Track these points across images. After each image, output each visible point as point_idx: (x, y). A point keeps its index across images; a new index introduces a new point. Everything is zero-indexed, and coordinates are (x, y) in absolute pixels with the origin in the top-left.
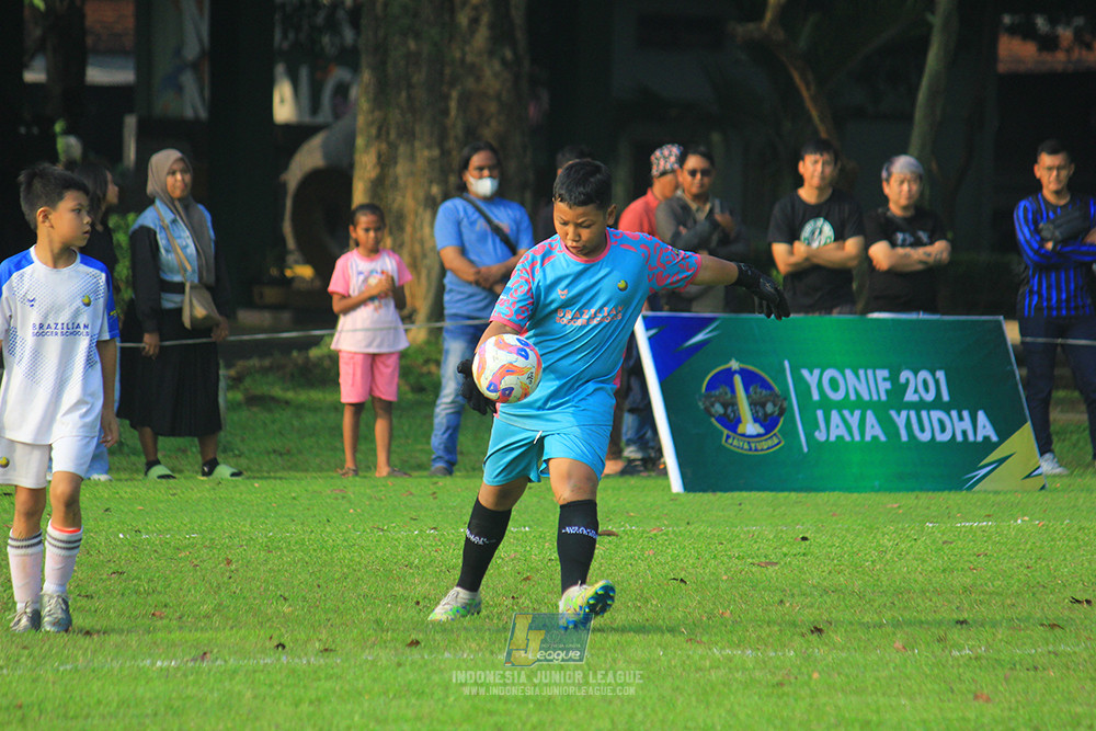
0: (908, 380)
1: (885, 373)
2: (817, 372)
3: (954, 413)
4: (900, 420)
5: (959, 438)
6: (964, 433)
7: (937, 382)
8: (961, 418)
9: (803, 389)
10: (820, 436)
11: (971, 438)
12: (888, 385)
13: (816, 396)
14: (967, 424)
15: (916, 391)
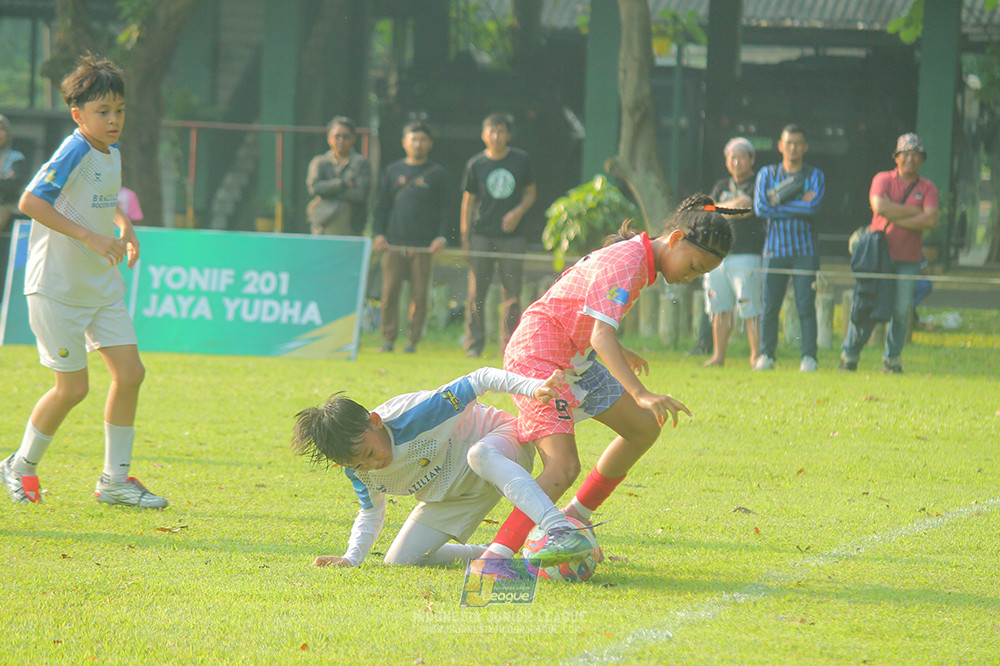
0: (251, 280)
1: (231, 272)
2: (162, 269)
3: (286, 304)
4: (231, 306)
5: (284, 320)
6: (290, 318)
7: (279, 282)
8: (291, 306)
9: (146, 279)
10: (148, 312)
11: (296, 320)
12: (230, 281)
13: (156, 284)
14: (296, 311)
15: (257, 286)
